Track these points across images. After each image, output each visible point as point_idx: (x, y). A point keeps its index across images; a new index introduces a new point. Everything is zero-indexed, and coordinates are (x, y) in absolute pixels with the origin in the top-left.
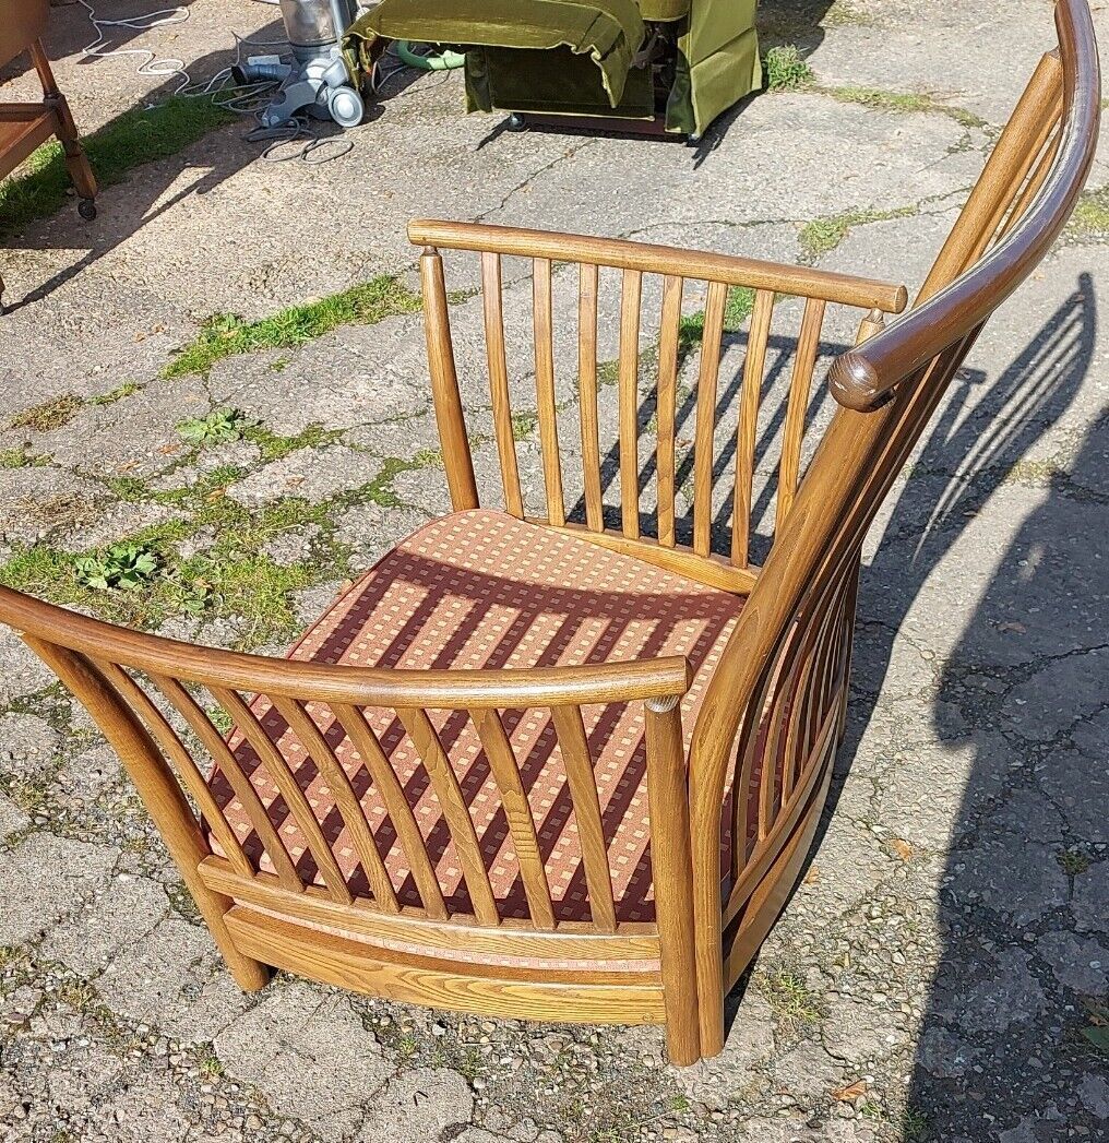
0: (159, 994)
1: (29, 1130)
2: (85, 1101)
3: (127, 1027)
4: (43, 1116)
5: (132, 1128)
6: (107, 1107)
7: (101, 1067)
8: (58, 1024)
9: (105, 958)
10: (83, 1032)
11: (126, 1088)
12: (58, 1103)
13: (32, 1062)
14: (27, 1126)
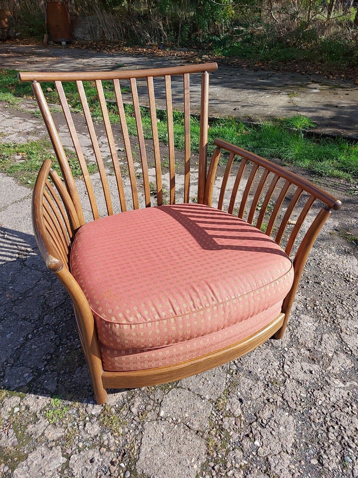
0: (214, 376)
1: (275, 395)
2: (259, 382)
3: (229, 381)
4: (269, 393)
5: (262, 364)
6: (259, 375)
7: (246, 383)
8: (235, 406)
9: (203, 401)
10: (235, 396)
11: (250, 372)
12: (263, 390)
13: (252, 409)
14: (274, 396)
